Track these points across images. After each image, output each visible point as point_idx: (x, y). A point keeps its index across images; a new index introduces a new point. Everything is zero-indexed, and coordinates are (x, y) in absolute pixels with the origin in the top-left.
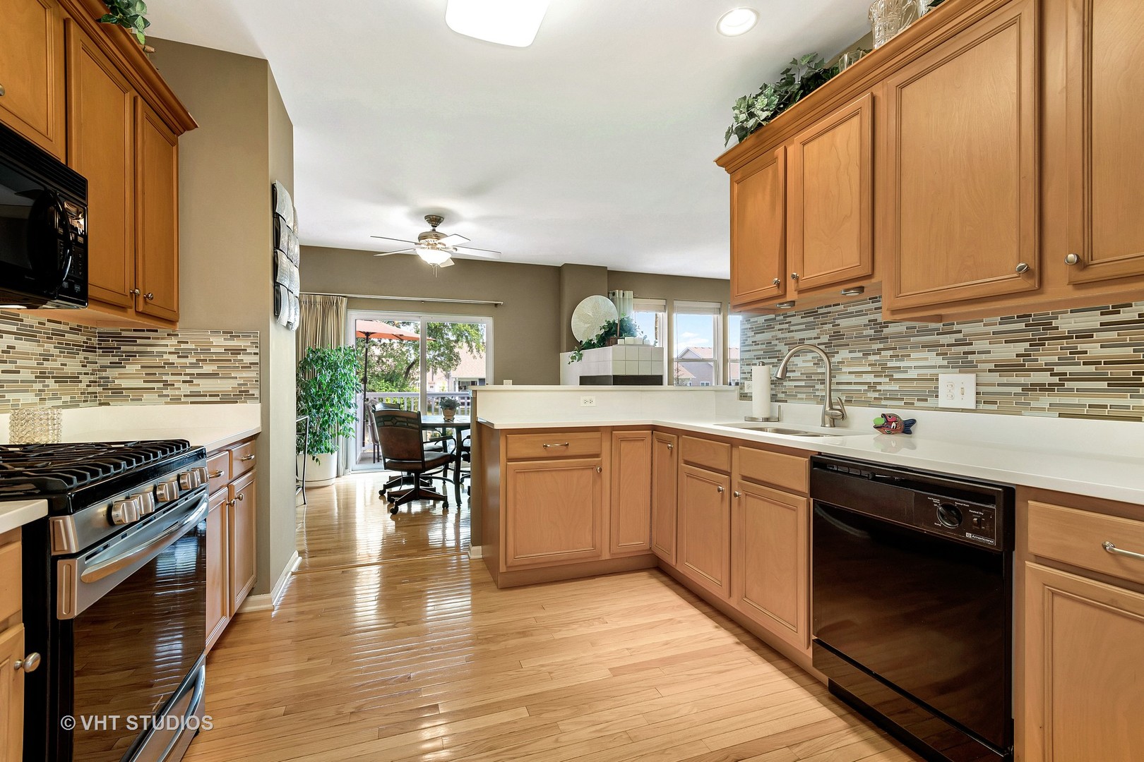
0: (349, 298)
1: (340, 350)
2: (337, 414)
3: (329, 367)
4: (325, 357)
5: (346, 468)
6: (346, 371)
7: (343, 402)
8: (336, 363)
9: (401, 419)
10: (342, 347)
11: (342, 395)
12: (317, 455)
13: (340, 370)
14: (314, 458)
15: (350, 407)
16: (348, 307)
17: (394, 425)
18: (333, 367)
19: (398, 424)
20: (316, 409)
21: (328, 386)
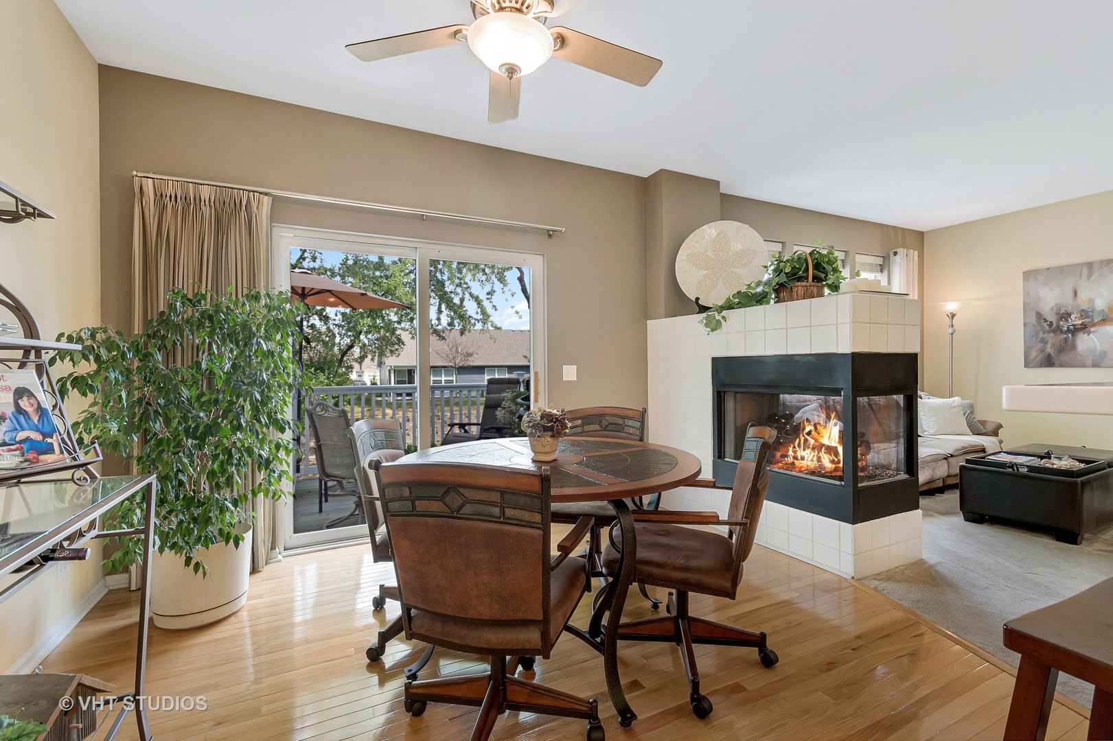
0: (276, 199)
1: (257, 298)
2: (249, 451)
3: (231, 336)
4: (217, 311)
5: (273, 548)
6: (272, 345)
7: (264, 419)
8: (245, 326)
9: (482, 496)
10: (263, 292)
11: (264, 403)
12: (198, 553)
13: (258, 344)
14: (188, 561)
15: (282, 430)
16: (274, 217)
17: (454, 514)
18: (241, 336)
19: (467, 509)
20: (195, 438)
21: (227, 382)
